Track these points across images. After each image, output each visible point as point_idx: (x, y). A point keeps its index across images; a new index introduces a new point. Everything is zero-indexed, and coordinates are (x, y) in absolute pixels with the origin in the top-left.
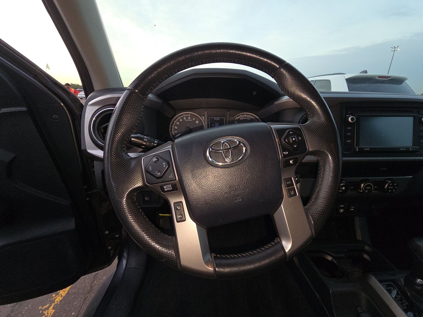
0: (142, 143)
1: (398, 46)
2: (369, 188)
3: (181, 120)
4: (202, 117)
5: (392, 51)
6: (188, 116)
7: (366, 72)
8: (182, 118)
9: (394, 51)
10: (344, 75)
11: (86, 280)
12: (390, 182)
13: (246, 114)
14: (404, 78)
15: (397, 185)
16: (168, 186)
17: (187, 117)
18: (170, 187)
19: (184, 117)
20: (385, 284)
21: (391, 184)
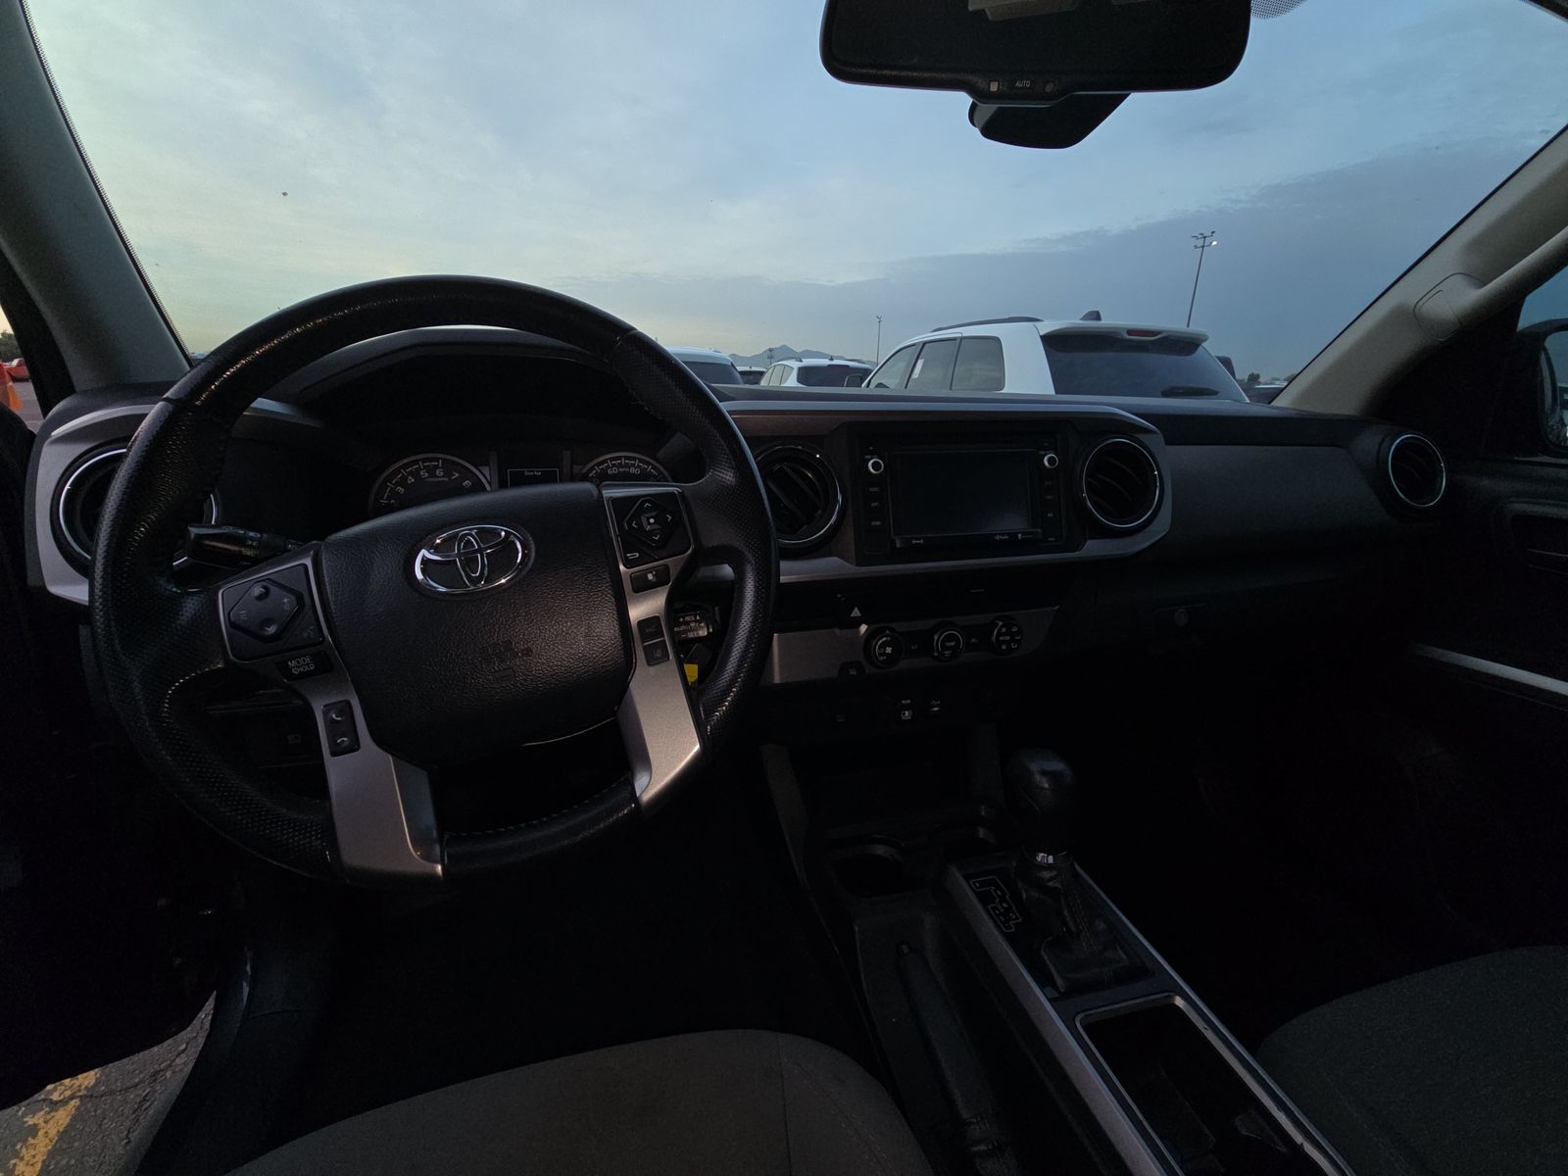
0: (240, 551)
1: (1213, 233)
2: (953, 644)
3: (411, 480)
4: (480, 468)
5: (1196, 247)
6: (436, 467)
7: (1097, 316)
8: (416, 474)
9: (1203, 247)
10: (1037, 324)
11: (105, 1121)
12: (1001, 623)
13: (626, 458)
14: (1199, 335)
15: (1020, 632)
16: (301, 660)
17: (432, 471)
18: (308, 664)
19: (419, 469)
20: (978, 882)
21: (1004, 630)
